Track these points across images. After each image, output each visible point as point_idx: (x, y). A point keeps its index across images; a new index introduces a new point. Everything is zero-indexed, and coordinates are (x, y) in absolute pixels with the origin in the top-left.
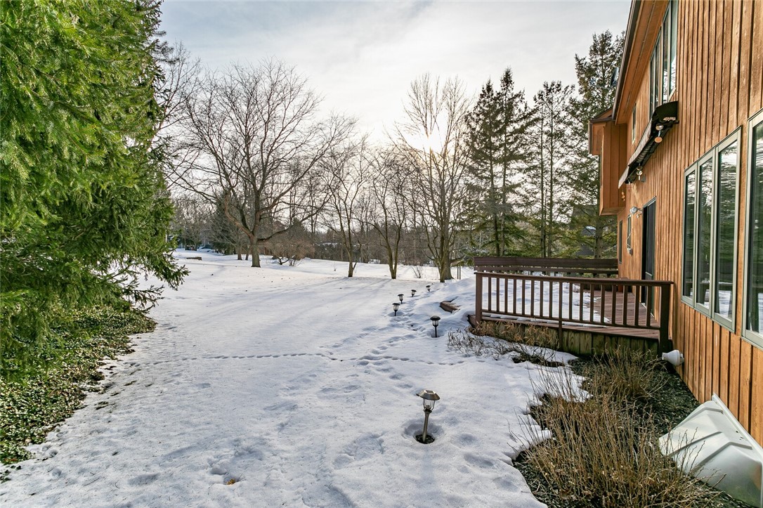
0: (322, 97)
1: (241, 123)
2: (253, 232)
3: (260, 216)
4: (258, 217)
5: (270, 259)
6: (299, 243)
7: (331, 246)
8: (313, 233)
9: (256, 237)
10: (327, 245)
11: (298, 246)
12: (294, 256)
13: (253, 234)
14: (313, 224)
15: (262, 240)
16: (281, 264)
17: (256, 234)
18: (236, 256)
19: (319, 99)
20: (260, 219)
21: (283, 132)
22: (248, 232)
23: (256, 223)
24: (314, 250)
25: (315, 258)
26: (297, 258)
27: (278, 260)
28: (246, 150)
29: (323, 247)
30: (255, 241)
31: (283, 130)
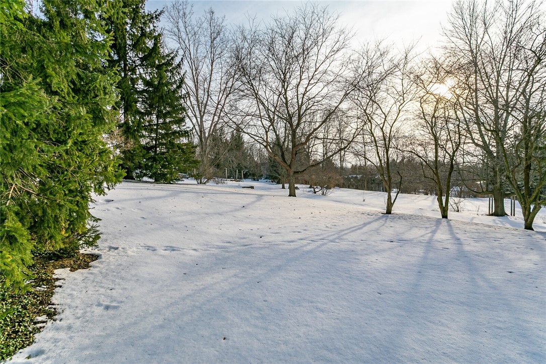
0: (352, 33)
1: (281, 73)
2: (290, 166)
3: (296, 151)
4: (294, 152)
5: (308, 188)
6: (330, 175)
7: (356, 177)
8: (342, 167)
9: (293, 170)
10: (352, 177)
11: (330, 178)
12: (327, 185)
13: (290, 167)
14: (342, 160)
15: (298, 172)
16: (315, 192)
17: (292, 167)
18: (281, 186)
19: (350, 35)
20: (296, 154)
21: (316, 73)
22: (286, 166)
23: (292, 158)
24: (342, 181)
25: (343, 187)
26: (328, 188)
27: (312, 189)
28: (285, 96)
29: (350, 179)
30: (292, 174)
31: (316, 71)
